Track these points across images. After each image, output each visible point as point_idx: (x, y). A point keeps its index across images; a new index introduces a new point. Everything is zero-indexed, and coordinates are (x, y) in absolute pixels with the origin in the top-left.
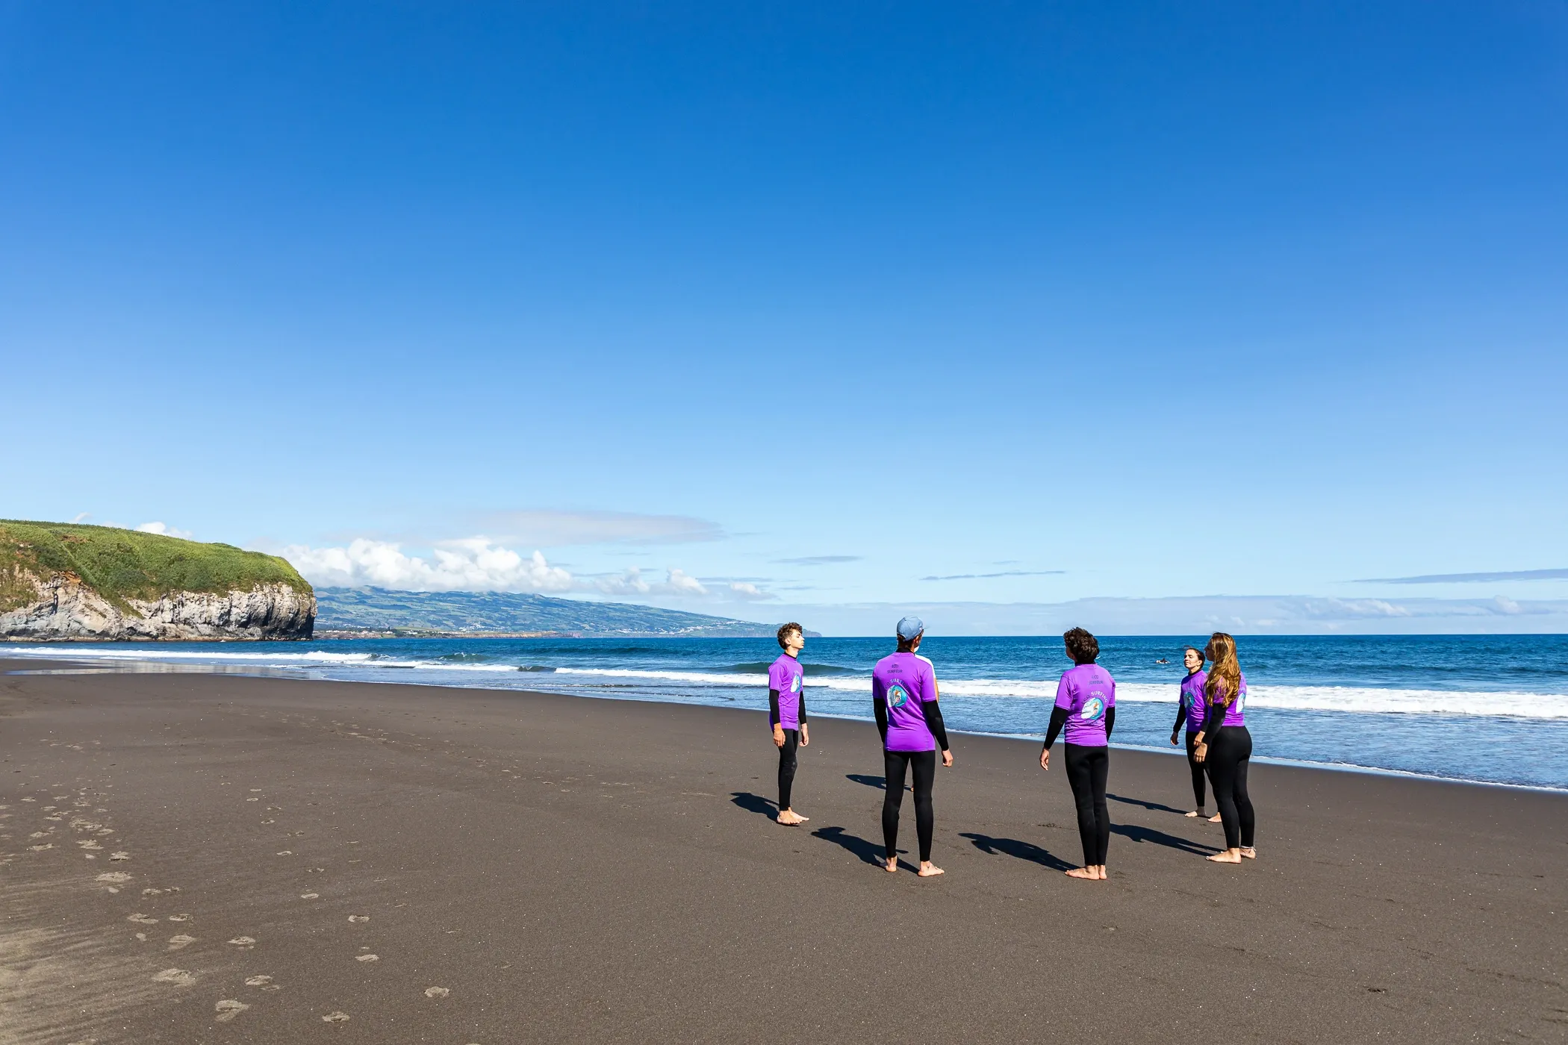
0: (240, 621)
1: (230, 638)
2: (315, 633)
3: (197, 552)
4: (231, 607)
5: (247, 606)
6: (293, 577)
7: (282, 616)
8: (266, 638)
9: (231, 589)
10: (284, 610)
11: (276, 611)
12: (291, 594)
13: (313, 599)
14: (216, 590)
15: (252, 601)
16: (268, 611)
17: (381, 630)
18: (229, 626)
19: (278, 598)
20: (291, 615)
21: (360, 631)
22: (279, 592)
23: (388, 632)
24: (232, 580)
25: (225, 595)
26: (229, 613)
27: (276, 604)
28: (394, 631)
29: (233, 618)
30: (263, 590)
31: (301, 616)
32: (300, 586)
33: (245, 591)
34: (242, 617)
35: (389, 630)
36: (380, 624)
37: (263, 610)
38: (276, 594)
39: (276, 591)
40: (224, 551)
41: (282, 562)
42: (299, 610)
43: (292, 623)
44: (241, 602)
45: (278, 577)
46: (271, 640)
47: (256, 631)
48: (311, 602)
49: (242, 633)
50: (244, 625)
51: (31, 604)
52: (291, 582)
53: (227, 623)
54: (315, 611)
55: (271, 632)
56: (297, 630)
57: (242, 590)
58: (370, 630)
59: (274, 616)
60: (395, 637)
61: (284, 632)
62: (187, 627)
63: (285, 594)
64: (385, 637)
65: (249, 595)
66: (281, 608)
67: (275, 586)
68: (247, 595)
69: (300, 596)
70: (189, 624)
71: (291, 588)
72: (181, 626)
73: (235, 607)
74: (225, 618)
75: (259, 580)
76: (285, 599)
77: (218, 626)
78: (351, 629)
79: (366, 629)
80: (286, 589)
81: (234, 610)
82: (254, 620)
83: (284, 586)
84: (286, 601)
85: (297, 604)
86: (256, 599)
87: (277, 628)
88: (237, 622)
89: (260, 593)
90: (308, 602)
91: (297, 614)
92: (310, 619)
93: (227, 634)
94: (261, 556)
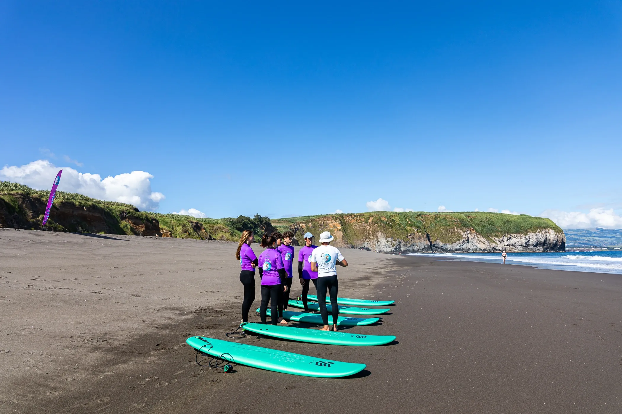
0: (533, 244)
1: (530, 251)
2: (566, 249)
3: (514, 218)
4: (529, 239)
5: (536, 238)
6: (553, 226)
7: (551, 242)
8: (545, 251)
9: (529, 232)
10: (551, 239)
11: (548, 240)
12: (553, 233)
13: (564, 235)
14: (522, 233)
15: (537, 236)
16: (545, 240)
17: (601, 247)
18: (529, 247)
19: (548, 235)
20: (555, 242)
21: (591, 248)
22: (548, 232)
23: (605, 248)
24: (529, 228)
25: (526, 235)
26: (529, 241)
27: (548, 237)
28: (607, 248)
29: (531, 243)
30: (541, 232)
31: (559, 242)
32: (557, 230)
33: (534, 233)
34: (534, 243)
35: (605, 247)
36: (600, 245)
37: (542, 240)
38: (547, 233)
39: (547, 232)
40: (525, 217)
41: (548, 220)
42: (558, 239)
43: (555, 245)
44: (533, 237)
45: (547, 226)
46: (547, 252)
47: (540, 249)
48: (563, 236)
49: (535, 249)
50: (535, 246)
51: (461, 240)
52: (553, 228)
53: (529, 245)
54: (565, 240)
55: (547, 249)
56: (558, 248)
57: (533, 232)
58: (595, 248)
59: (547, 242)
60: (608, 250)
61: (552, 249)
62: (513, 247)
63: (551, 233)
64: (603, 250)
65: (536, 234)
66: (550, 239)
67: (546, 230)
68: (535, 234)
69: (558, 234)
70: (514, 246)
71: (553, 231)
72: (511, 247)
73: (531, 239)
74: (528, 244)
75: (539, 228)
76: (551, 235)
77: (525, 246)
78: (586, 247)
79: (593, 247)
80: (551, 231)
81: (531, 240)
82: (539, 244)
83: (550, 230)
84: (552, 236)
85: (557, 237)
86: (539, 236)
87: (549, 247)
88: (533, 245)
89: (540, 233)
90: (561, 236)
91: (557, 241)
92: (563, 243)
93: (529, 250)
94: (539, 218)
